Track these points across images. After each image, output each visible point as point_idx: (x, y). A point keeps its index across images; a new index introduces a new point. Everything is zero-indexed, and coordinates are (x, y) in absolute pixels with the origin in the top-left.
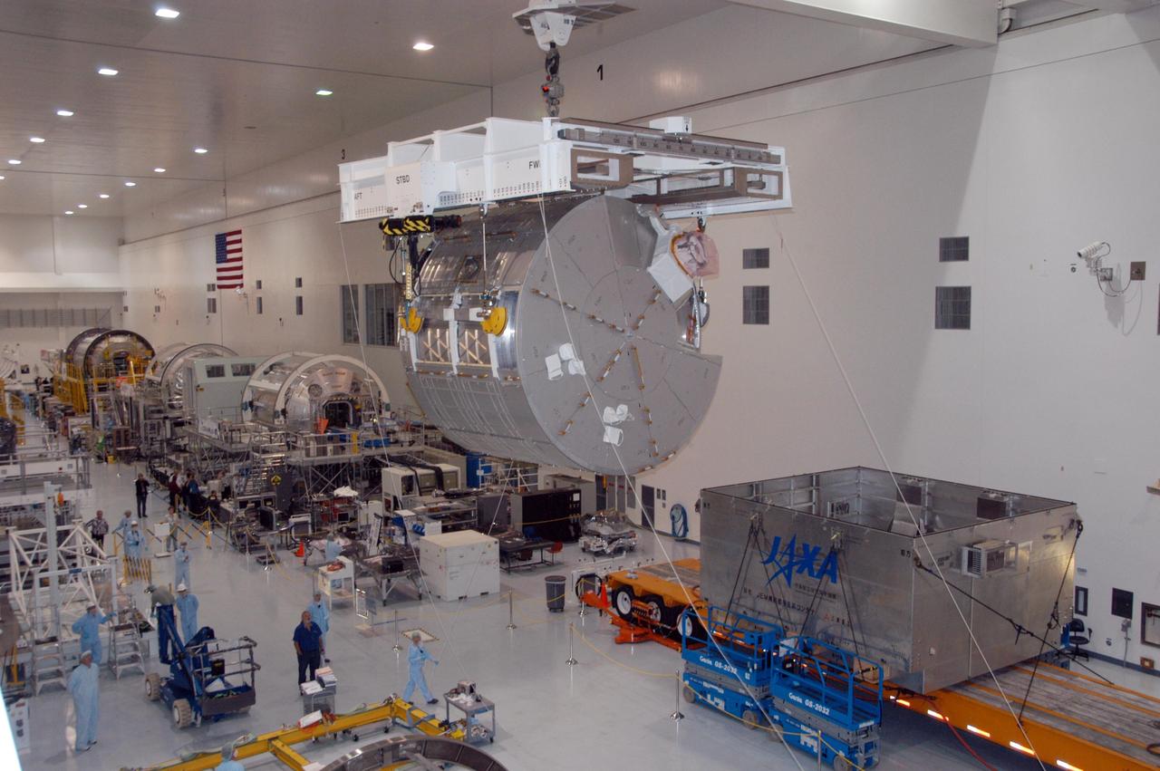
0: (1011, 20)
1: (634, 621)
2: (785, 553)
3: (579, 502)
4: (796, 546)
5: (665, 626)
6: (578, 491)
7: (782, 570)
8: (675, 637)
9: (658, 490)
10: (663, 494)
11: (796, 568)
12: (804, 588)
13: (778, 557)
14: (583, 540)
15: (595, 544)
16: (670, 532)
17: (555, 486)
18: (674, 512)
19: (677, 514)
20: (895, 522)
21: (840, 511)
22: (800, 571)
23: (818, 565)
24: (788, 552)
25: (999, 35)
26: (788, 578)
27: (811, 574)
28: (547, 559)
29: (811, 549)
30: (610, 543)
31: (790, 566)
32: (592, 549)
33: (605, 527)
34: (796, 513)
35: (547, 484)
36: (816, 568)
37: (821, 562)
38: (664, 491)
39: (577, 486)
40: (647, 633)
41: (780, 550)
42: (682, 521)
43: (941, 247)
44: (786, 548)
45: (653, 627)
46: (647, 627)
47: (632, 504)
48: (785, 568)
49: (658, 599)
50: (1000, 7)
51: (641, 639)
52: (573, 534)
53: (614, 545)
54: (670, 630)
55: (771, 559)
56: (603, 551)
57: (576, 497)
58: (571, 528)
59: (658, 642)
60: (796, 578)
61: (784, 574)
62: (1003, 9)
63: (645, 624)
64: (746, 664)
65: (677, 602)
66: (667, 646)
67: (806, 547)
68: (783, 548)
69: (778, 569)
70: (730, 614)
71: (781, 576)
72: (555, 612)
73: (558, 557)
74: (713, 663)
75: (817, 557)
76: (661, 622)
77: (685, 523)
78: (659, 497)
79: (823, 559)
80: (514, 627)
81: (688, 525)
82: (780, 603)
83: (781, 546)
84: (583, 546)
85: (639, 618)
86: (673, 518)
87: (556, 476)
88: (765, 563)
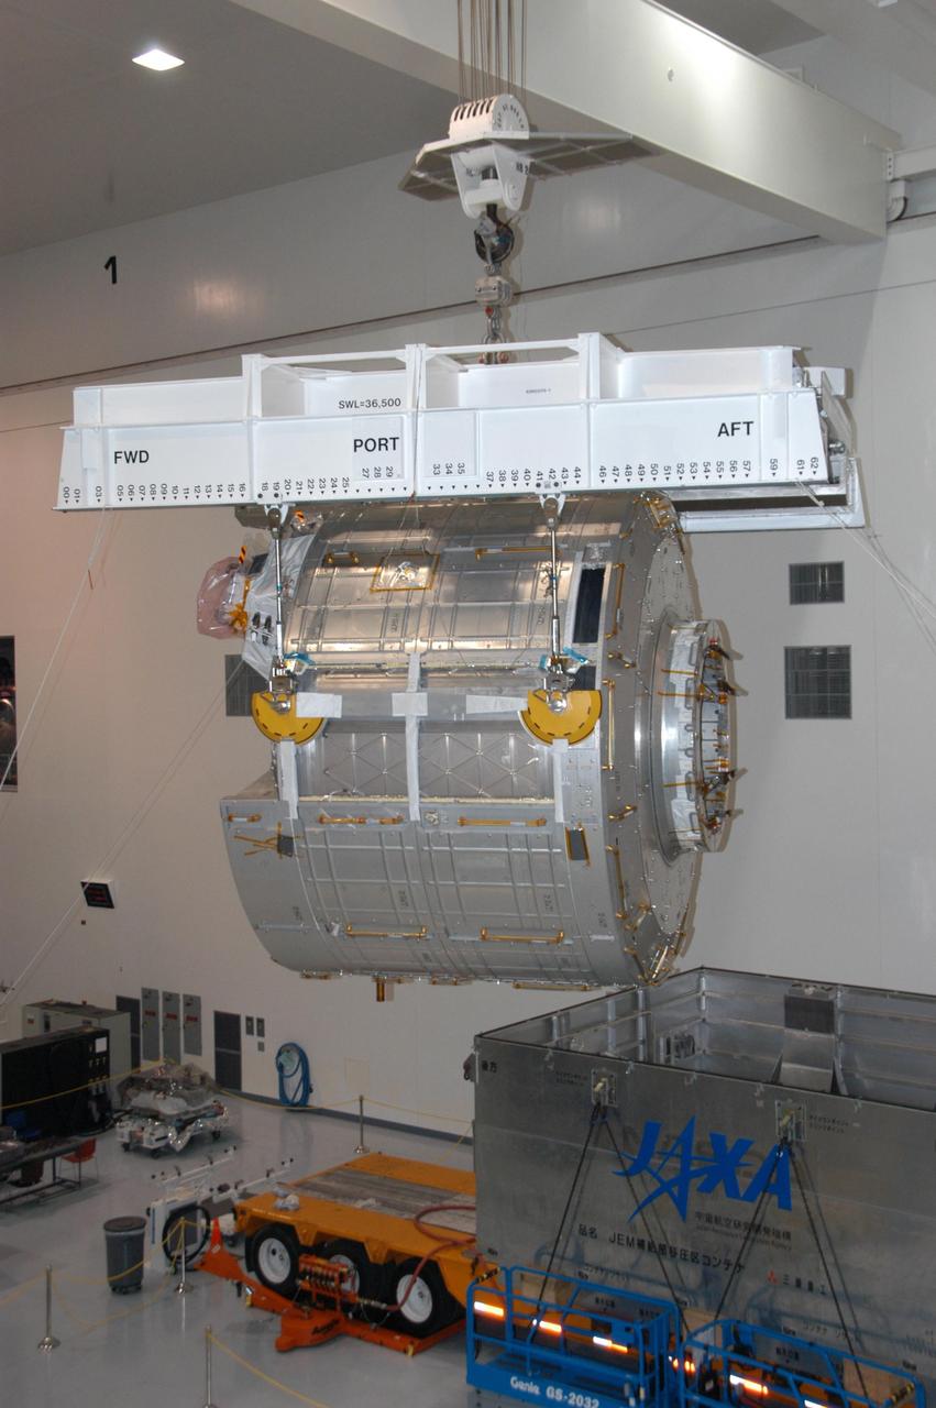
0: (906, 200)
1: (303, 1297)
2: (671, 1154)
3: (106, 1054)
4: (696, 1139)
5: (373, 1303)
6: (105, 1033)
7: (665, 1187)
8: (395, 1325)
9: (249, 1019)
10: (258, 1027)
11: (696, 1182)
12: (717, 1220)
13: (655, 1161)
14: (125, 1128)
15: (150, 1135)
16: (276, 1096)
17: (47, 1026)
18: (281, 1059)
19: (292, 1064)
20: (785, 1066)
21: (682, 1053)
22: (707, 1188)
23: (747, 1174)
24: (678, 1151)
25: (889, 223)
26: (681, 1204)
27: (732, 1191)
28: (64, 1175)
29: (730, 1145)
30: (180, 1130)
31: (684, 1177)
32: (145, 1145)
33: (170, 1099)
34: (695, 1076)
35: (31, 1021)
36: (744, 1182)
37: (755, 1170)
38: (261, 1021)
39: (96, 1024)
40: (336, 1322)
41: (658, 1147)
42: (299, 1075)
43: (791, 581)
44: (674, 1142)
45: (347, 1307)
46: (334, 1309)
47: (195, 1048)
48: (673, 1182)
49: (354, 1249)
50: (890, 178)
51: (326, 1335)
52: (97, 1116)
53: (188, 1135)
54: (385, 1312)
55: (638, 1167)
56: (168, 1146)
57: (101, 1045)
58: (93, 1105)
59: (359, 1337)
60: (695, 1202)
61: (672, 1195)
62: (894, 180)
63: (328, 1303)
64: (622, 1390)
65: (391, 1253)
66: (381, 1344)
67: (718, 1141)
68: (666, 1144)
69: (654, 1186)
70: (552, 1280)
71: (665, 1202)
72: (126, 1293)
73: (88, 1168)
74: (543, 1391)
75: (744, 1159)
76: (362, 1293)
77: (306, 1078)
78: (250, 1031)
79: (759, 1164)
80: (55, 1343)
81: (312, 1082)
82: (664, 1253)
83: (661, 1139)
84: (126, 1140)
85: (314, 1291)
86: (281, 1068)
87: (45, 1005)
88: (627, 1174)
